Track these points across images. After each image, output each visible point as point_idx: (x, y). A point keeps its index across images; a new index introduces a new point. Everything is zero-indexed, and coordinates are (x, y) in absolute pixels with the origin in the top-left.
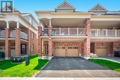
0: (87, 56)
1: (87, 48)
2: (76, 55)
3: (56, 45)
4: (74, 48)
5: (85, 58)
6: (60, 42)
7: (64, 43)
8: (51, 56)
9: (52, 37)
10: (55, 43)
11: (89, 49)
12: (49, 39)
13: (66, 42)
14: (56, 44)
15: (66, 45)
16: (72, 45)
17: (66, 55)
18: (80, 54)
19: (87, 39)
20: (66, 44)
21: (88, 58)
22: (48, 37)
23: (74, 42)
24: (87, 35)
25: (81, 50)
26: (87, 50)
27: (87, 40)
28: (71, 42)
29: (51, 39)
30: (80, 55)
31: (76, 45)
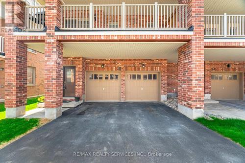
0: (194, 108)
1: (194, 75)
2: (151, 98)
3: (91, 69)
4: (145, 77)
5: (183, 109)
6: (103, 60)
7: (114, 61)
8: (54, 105)
9: (57, 34)
10: (89, 63)
11: (198, 79)
12: (48, 41)
13: (122, 60)
14: (93, 65)
15: (120, 69)
16: (138, 69)
17: (120, 97)
18: (164, 93)
19: (193, 42)
20: (120, 64)
21: (195, 114)
22: (44, 34)
23: (145, 60)
24: (191, 29)
25: (165, 81)
26: (194, 82)
27: (193, 47)
28: (137, 60)
29: (53, 41)
30: (164, 98)
31: (152, 69)
